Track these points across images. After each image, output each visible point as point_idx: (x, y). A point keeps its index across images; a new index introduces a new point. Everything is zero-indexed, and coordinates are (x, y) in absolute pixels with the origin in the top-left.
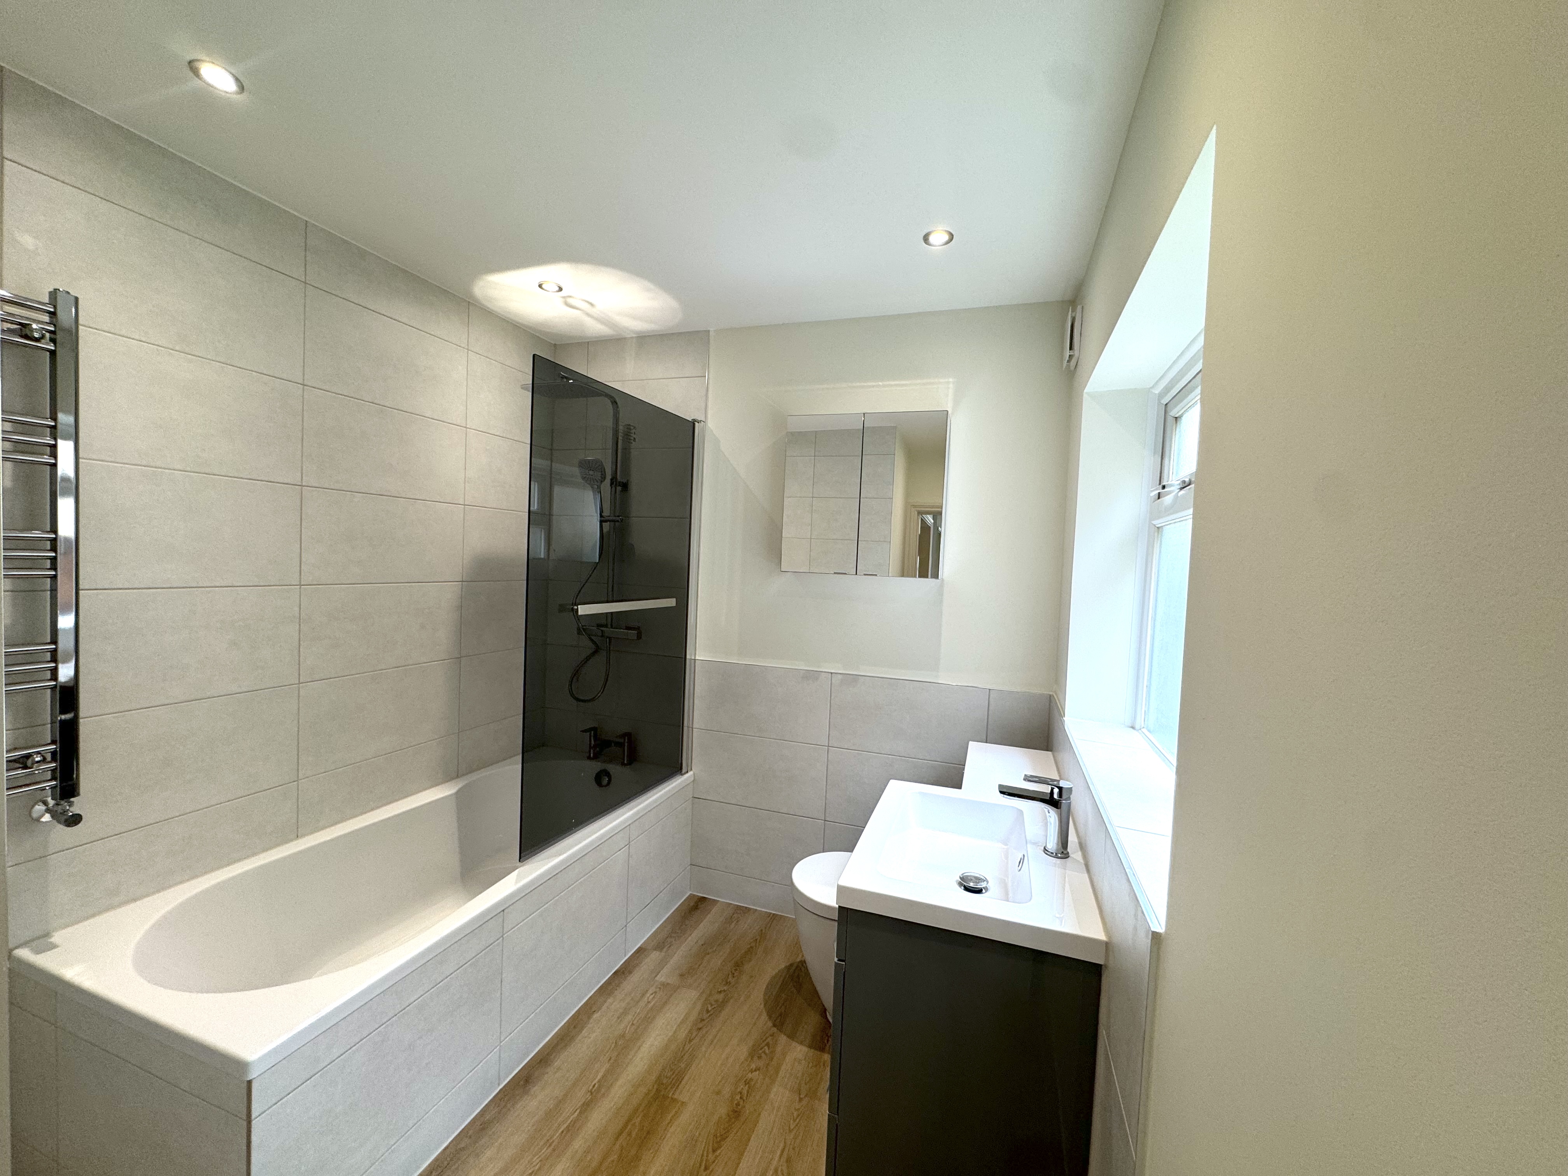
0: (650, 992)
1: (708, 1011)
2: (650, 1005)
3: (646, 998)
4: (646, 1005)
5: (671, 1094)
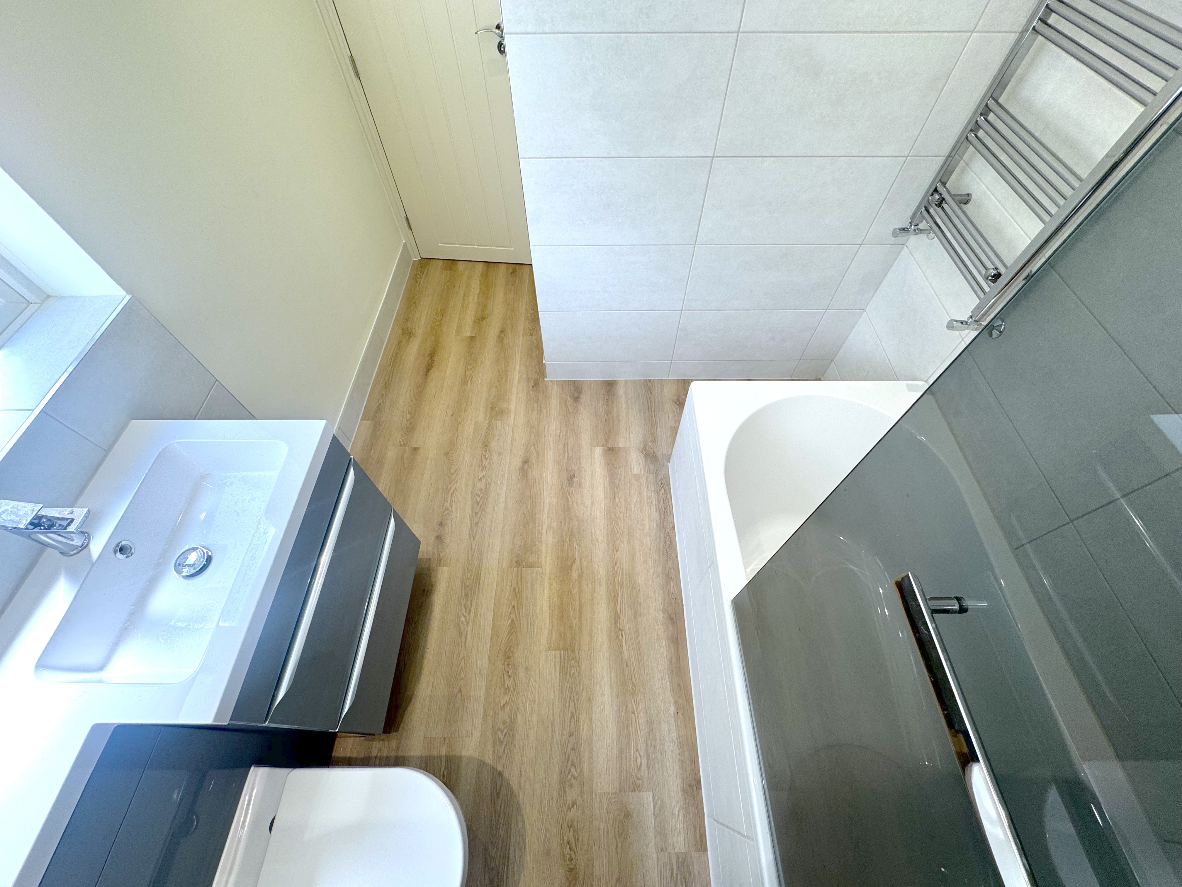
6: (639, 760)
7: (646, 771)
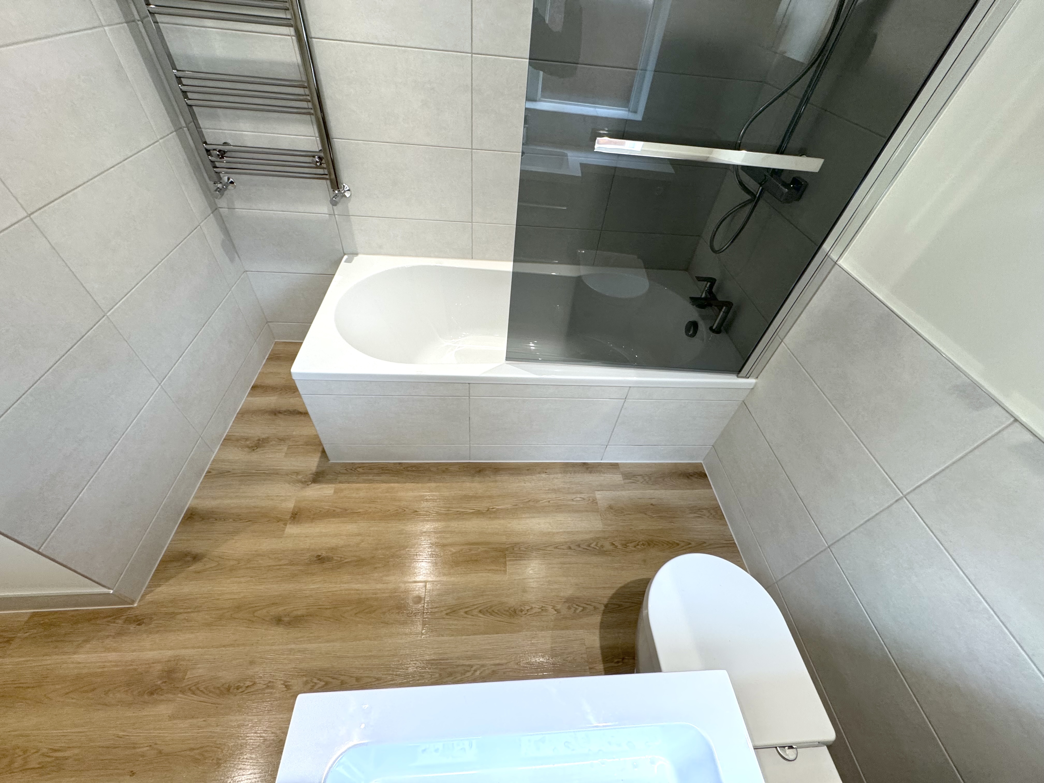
0: (582, 496)
1: (589, 546)
2: (570, 503)
3: (575, 496)
4: (569, 500)
5: (509, 559)
6: (579, 499)
7: (584, 495)
